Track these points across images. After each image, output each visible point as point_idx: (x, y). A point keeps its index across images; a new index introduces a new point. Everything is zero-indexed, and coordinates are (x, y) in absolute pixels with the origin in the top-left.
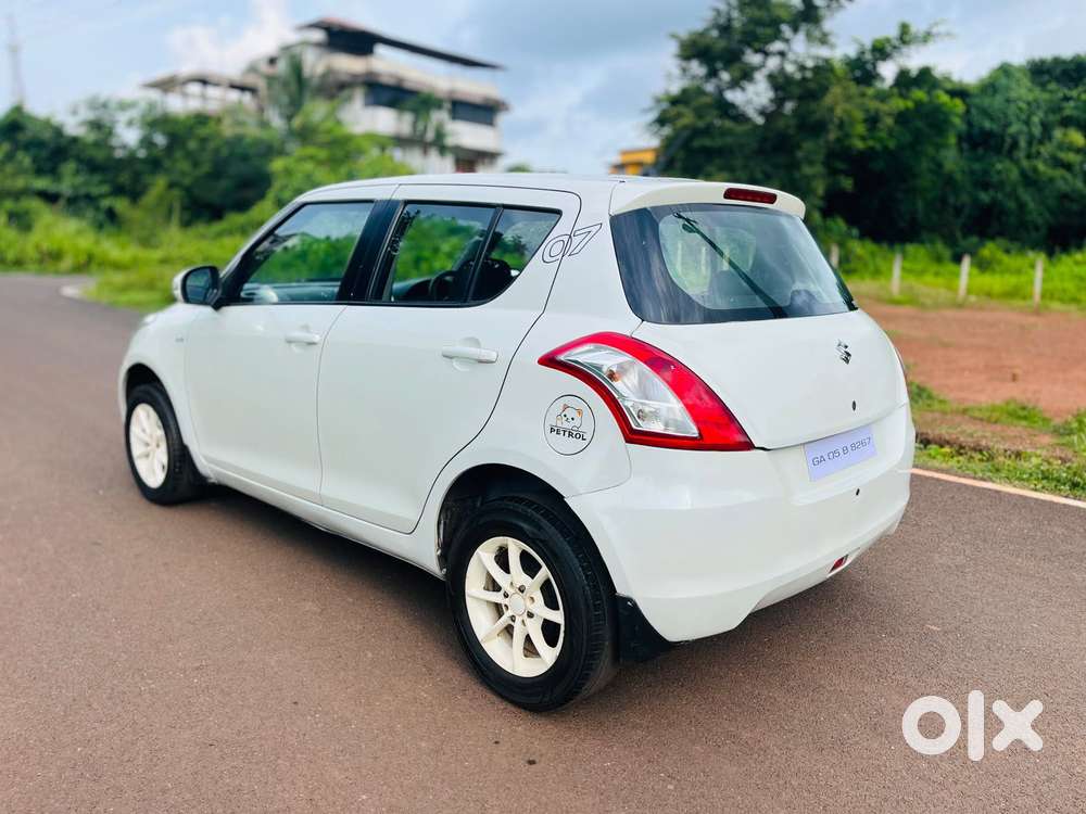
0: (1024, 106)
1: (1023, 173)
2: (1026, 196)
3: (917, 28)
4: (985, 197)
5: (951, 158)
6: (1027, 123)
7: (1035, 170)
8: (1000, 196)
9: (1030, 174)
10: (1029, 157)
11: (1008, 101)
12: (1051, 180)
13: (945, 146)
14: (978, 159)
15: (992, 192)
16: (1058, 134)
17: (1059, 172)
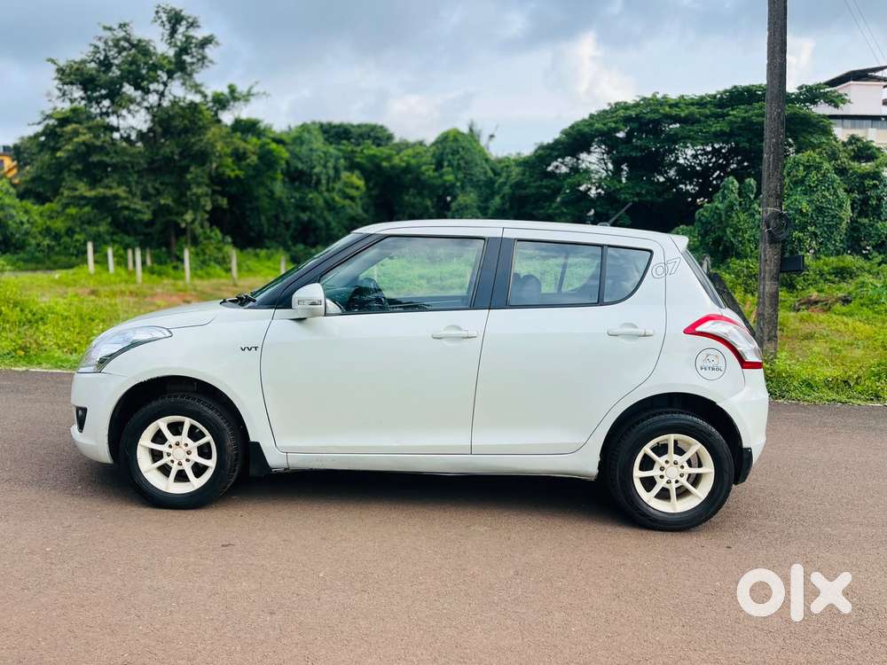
0: (322, 155)
1: (326, 202)
2: (330, 217)
3: (242, 88)
4: (305, 216)
5: (279, 188)
6: (325, 166)
7: (333, 199)
8: (313, 216)
9: (330, 202)
10: (328, 190)
11: (311, 150)
12: (343, 207)
13: (274, 179)
14: (297, 190)
15: (308, 213)
16: (345, 175)
17: (347, 202)
